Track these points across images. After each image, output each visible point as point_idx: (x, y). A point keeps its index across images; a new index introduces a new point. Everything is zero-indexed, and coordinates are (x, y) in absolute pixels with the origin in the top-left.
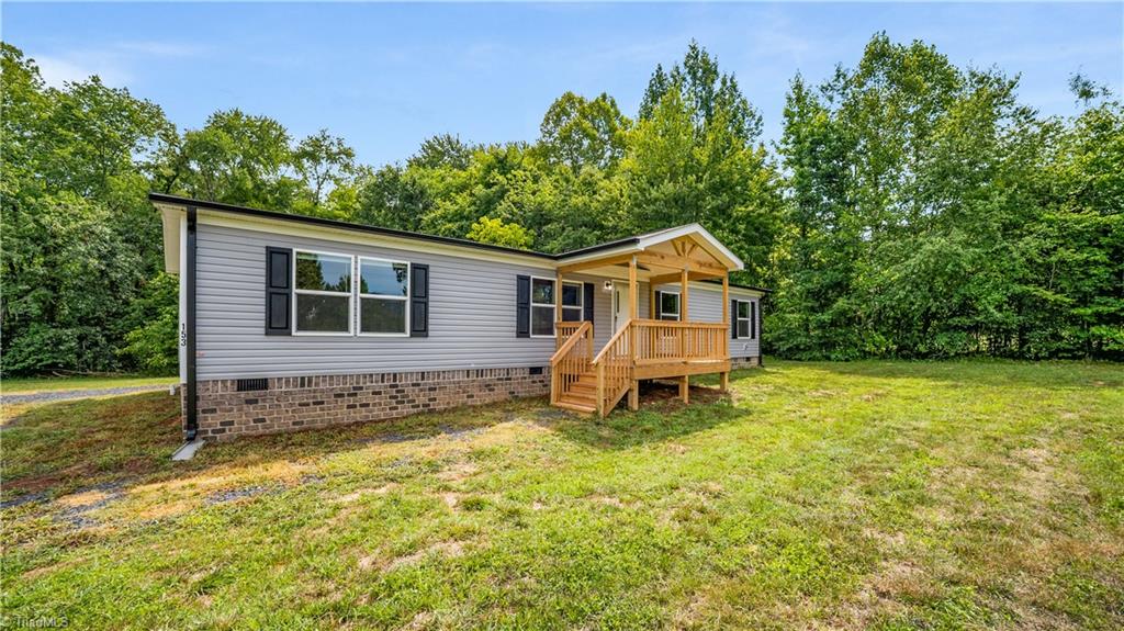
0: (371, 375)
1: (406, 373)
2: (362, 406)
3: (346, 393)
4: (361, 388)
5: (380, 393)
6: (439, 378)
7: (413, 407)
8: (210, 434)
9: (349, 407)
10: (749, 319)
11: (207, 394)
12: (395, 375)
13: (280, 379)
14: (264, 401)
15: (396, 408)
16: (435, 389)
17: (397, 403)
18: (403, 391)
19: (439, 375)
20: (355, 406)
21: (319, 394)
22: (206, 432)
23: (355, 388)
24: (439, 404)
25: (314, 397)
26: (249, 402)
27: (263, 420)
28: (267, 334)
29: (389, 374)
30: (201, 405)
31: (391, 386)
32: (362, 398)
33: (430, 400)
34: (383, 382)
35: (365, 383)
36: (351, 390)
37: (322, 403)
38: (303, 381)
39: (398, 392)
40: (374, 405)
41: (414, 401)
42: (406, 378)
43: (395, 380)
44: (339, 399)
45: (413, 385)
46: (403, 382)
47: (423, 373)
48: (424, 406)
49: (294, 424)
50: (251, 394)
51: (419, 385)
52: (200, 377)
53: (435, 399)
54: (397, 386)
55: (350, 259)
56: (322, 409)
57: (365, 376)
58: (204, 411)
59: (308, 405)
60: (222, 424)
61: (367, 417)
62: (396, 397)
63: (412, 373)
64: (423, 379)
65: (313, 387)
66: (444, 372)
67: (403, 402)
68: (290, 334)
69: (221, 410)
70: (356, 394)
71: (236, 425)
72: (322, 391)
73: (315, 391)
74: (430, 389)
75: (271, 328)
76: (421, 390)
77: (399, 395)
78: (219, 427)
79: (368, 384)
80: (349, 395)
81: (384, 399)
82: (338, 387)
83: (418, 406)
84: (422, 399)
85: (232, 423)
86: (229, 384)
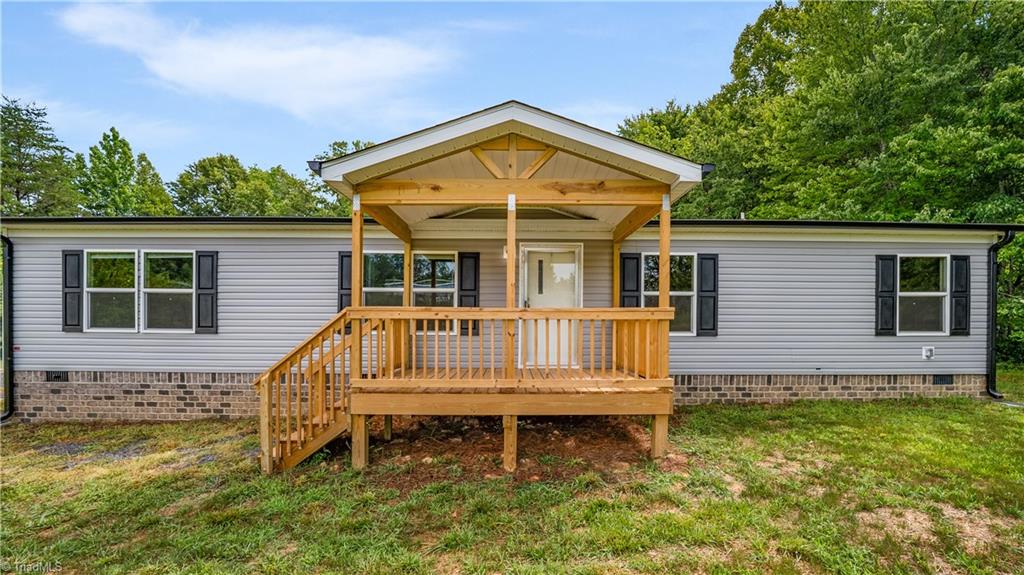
0: (158, 374)
1: (195, 374)
2: (149, 404)
3: (133, 390)
4: (148, 386)
5: (167, 393)
6: (232, 381)
7: (203, 411)
8: (26, 417)
9: (137, 404)
10: (946, 295)
11: (24, 382)
12: (182, 375)
13: (77, 372)
14: (65, 391)
15: (184, 411)
16: (228, 393)
17: (186, 405)
18: (192, 393)
19: (233, 377)
20: (142, 404)
21: (109, 389)
22: (23, 414)
23: (142, 386)
24: (234, 411)
25: (106, 392)
26: (54, 391)
27: (64, 409)
28: (63, 330)
29: (176, 373)
30: (19, 391)
31: (179, 387)
32: (148, 396)
33: (222, 405)
34: (170, 381)
35: (153, 381)
36: (139, 387)
37: (112, 398)
38: (96, 376)
39: (186, 393)
40: (162, 404)
41: (204, 405)
42: (195, 378)
43: (183, 380)
44: (129, 396)
45: (203, 387)
46: (191, 383)
47: (214, 374)
48: (216, 411)
49: (89, 415)
50: (56, 385)
51: (209, 387)
52: (17, 368)
53: (229, 405)
54: (184, 387)
55: (134, 253)
56: (113, 404)
57: (151, 374)
58: (22, 397)
59: (101, 399)
60: (35, 409)
61: (154, 416)
62: (185, 399)
63: (201, 374)
64: (214, 380)
65: (105, 382)
66: (239, 374)
67: (192, 405)
68: (81, 331)
69: (35, 397)
70: (143, 392)
71: (44, 412)
72: (113, 387)
73: (106, 386)
74: (222, 393)
75: (66, 325)
76: (212, 393)
77: (187, 397)
78: (32, 411)
79: (155, 383)
80: (136, 392)
81: (171, 399)
82: (127, 383)
83: (209, 411)
84: (213, 404)
85: (41, 409)
86: (39, 374)
